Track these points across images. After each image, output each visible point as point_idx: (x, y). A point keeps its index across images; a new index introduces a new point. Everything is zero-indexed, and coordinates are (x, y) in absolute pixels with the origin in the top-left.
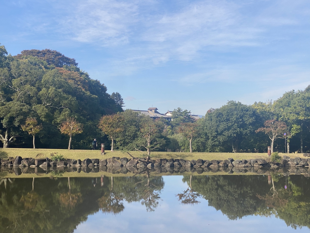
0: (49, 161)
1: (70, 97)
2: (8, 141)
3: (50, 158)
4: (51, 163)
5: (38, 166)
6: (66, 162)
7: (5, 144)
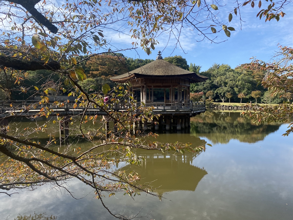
0: (232, 106)
1: (249, 84)
2: (224, 100)
3: (232, 105)
4: (233, 107)
5: (228, 108)
6: (237, 107)
7: (223, 102)
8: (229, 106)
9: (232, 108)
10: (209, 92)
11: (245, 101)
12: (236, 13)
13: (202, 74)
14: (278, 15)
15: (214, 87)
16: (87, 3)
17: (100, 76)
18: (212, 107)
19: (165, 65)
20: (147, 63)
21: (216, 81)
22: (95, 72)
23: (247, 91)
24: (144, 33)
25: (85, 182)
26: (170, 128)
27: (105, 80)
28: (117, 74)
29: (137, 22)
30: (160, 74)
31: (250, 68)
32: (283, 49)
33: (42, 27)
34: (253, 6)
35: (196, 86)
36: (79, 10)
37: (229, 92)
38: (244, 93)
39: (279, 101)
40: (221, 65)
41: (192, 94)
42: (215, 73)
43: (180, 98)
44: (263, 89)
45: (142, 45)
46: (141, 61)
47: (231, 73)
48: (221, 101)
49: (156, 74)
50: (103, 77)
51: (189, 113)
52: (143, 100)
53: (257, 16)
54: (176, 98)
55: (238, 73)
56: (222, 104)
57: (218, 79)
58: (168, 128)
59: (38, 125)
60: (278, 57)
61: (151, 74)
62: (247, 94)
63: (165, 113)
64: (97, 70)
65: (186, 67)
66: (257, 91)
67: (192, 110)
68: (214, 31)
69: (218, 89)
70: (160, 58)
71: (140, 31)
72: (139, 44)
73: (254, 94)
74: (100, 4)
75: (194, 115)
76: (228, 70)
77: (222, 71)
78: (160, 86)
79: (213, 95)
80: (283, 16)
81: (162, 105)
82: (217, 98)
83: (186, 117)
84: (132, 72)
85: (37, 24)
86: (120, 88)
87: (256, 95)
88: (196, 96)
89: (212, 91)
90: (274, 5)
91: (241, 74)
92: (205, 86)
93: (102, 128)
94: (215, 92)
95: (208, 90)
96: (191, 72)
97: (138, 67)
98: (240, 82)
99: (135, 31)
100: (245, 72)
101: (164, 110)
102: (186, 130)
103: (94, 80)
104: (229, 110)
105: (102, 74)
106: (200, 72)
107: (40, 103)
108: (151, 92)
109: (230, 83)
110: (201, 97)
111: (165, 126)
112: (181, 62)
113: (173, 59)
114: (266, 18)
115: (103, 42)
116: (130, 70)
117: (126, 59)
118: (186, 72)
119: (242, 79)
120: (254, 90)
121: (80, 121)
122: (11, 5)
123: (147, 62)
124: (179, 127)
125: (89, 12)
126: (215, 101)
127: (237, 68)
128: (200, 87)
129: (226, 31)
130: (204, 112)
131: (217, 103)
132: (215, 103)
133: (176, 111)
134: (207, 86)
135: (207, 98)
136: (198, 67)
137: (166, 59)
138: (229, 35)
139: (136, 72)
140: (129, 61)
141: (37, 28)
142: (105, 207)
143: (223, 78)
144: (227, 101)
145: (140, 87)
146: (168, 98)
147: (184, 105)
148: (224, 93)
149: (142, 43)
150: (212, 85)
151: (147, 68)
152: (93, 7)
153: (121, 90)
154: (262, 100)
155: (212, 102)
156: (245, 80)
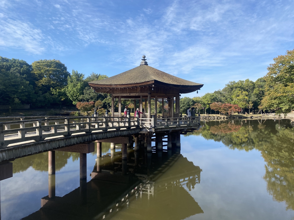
69: (106, 99)
88: (87, 106)
94: (103, 102)
134: (94, 96)
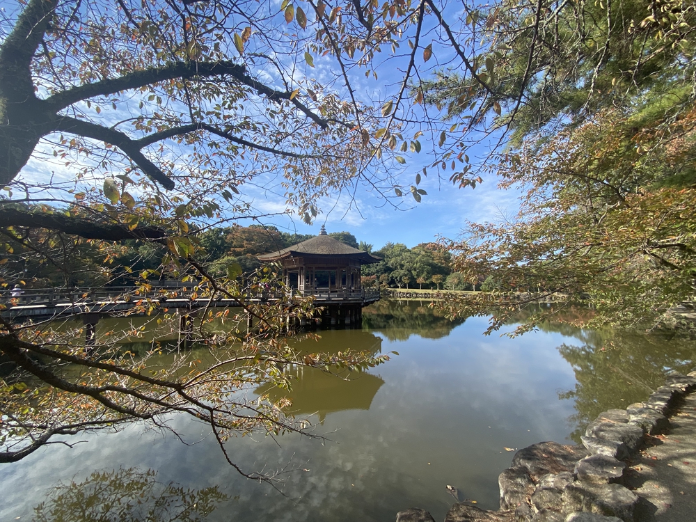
0: (411, 293)
1: (428, 267)
2: (401, 286)
6: (417, 294)
8: (407, 294)
9: (411, 295)
10: (383, 275)
11: (425, 287)
12: (425, 173)
13: (374, 254)
14: (474, 181)
15: (388, 270)
16: (225, 155)
17: (245, 254)
18: (387, 294)
19: (329, 241)
20: (307, 239)
21: (391, 262)
22: (238, 249)
23: (426, 275)
24: (302, 198)
25: (202, 418)
26: (337, 322)
27: (252, 260)
28: (267, 251)
29: (294, 183)
30: (324, 253)
31: (429, 249)
32: (472, 226)
33: (154, 182)
34: (444, 167)
35: (367, 268)
36: (213, 163)
37: (406, 276)
38: (424, 277)
39: (464, 287)
40: (395, 244)
41: (363, 277)
42: (389, 253)
43: (348, 282)
44: (445, 272)
45: (300, 214)
46: (299, 237)
47: (408, 254)
48: (398, 287)
49: (319, 252)
50: (249, 255)
51: (360, 302)
52: (301, 286)
53: (451, 179)
54: (344, 283)
55: (415, 253)
56: (399, 290)
57: (393, 260)
58: (333, 322)
59: (132, 327)
60: (465, 235)
61: (313, 252)
62: (427, 279)
63: (330, 302)
64: (242, 246)
65: (356, 246)
66: (438, 275)
67: (364, 298)
68: (399, 193)
69: (393, 272)
70: (324, 233)
71: (298, 195)
72: (297, 212)
73: (435, 278)
74: (243, 157)
75: (367, 304)
76: (404, 250)
77: (397, 251)
78: (323, 268)
79: (388, 279)
80: (481, 182)
81: (327, 292)
82: (392, 282)
83: (357, 307)
84: (288, 250)
85: (147, 178)
86: (265, 270)
87: (437, 280)
88: (368, 280)
89: (386, 275)
90: (470, 167)
91: (419, 255)
92: (378, 268)
93: (235, 329)
94: (390, 276)
95: (382, 273)
96: (361, 251)
97: (296, 243)
98: (419, 264)
99: (291, 195)
100: (423, 253)
101: (329, 299)
102: (357, 325)
103: (236, 259)
104: (407, 297)
105: (248, 252)
106: (372, 251)
107: (138, 292)
108: (312, 275)
109: (407, 265)
110: (374, 281)
111: (330, 320)
112: (349, 239)
113: (340, 235)
114: (460, 183)
115: (246, 207)
116: (285, 246)
117: (281, 234)
118: (355, 251)
119: (420, 260)
120: (434, 274)
121: (200, 319)
122: (108, 149)
123: (307, 237)
124: (347, 321)
125: (227, 167)
126: (390, 287)
127: (414, 248)
128: (373, 270)
129: (415, 194)
130: (378, 300)
131: (393, 289)
132: (390, 289)
133: (344, 300)
134: (380, 268)
135: (382, 283)
136: (370, 247)
137: (331, 235)
138: (419, 199)
139: (293, 250)
140: (284, 236)
141: (146, 184)
142: (231, 464)
143: (399, 259)
144: (404, 287)
145: (297, 268)
146: (333, 283)
147: (353, 291)
148: (401, 278)
149: (300, 211)
150: (387, 267)
151: (307, 245)
152: (232, 159)
153: (267, 273)
154: (444, 286)
155: (386, 287)
156: (424, 262)
